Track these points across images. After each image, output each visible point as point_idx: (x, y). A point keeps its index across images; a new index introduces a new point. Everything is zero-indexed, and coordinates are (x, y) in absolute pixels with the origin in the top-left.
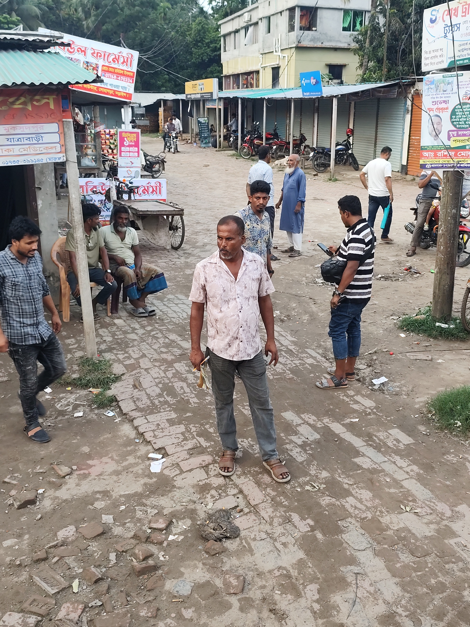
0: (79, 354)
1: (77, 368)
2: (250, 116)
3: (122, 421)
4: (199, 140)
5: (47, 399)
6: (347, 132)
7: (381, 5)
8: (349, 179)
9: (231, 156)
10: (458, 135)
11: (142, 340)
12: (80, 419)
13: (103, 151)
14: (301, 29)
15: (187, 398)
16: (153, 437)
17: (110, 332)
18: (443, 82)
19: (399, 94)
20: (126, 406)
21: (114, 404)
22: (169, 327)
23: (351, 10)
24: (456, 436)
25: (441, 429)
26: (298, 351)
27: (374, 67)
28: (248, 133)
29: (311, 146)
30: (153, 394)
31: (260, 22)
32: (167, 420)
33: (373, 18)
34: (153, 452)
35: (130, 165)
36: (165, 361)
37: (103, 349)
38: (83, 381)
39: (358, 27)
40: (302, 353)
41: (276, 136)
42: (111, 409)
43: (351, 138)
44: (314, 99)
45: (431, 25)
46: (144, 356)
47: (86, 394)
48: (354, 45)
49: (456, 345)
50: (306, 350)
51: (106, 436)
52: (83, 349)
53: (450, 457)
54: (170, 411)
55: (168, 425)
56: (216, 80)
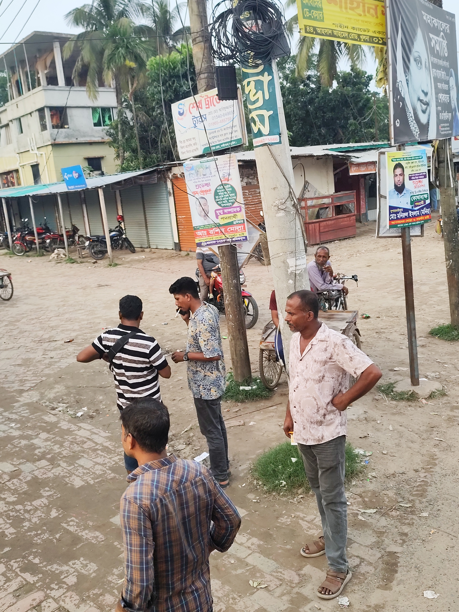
2: (17, 214)
6: (118, 219)
7: (126, 102)
8: (128, 262)
9: (4, 255)
10: (224, 213)
14: (54, 127)
18: (202, 167)
19: (159, 179)
23: (99, 107)
24: (284, 496)
25: (269, 492)
27: (130, 157)
28: (18, 230)
29: (85, 236)
31: (10, 123)
33: (120, 113)
39: (108, 122)
41: (47, 230)
43: (122, 223)
44: (80, 192)
45: (180, 117)
48: (107, 139)
49: (262, 404)
53: (283, 520)
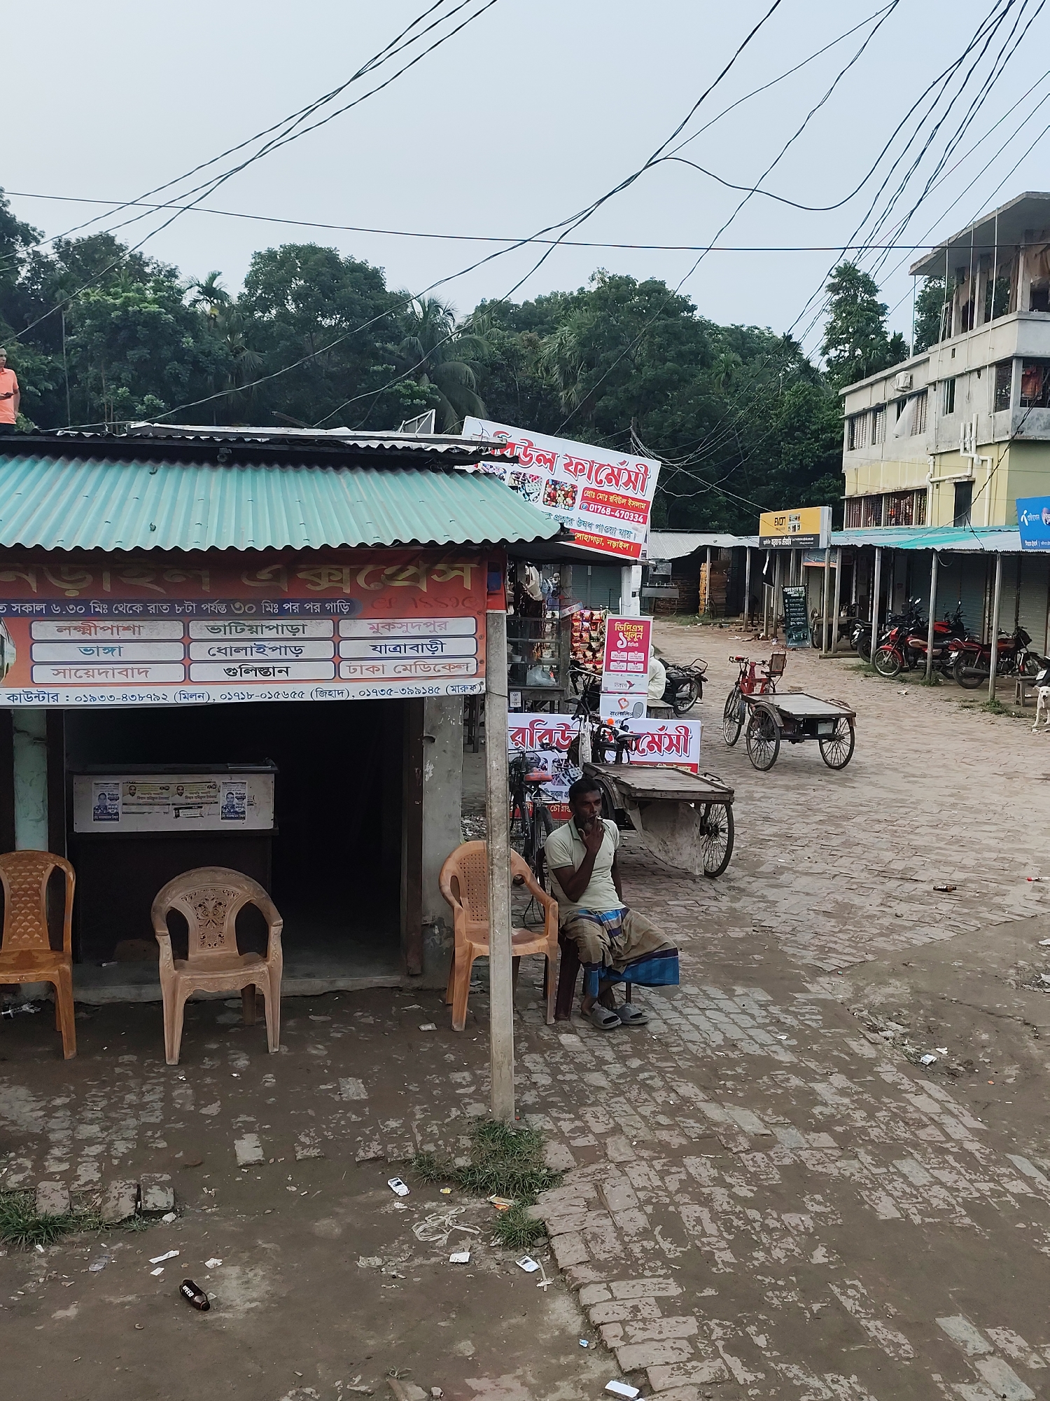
0: (476, 1109)
1: (468, 1144)
2: (900, 585)
3: (554, 1290)
4: (784, 631)
5: (396, 1210)
9: (853, 669)
11: (618, 1091)
12: (463, 1268)
13: (575, 654)
14: (1023, 404)
15: (708, 1248)
16: (622, 1339)
17: (547, 1064)
20: (568, 1252)
21: (541, 1241)
22: (680, 1063)
26: (987, 1158)
28: (895, 621)
29: (1041, 656)
30: (631, 1228)
31: (931, 390)
32: (658, 1299)
34: (618, 1379)
35: (625, 688)
36: (663, 1147)
37: (530, 1102)
38: (478, 1177)
40: (997, 1163)
41: (959, 630)
42: (533, 1253)
46: (617, 1130)
47: (482, 1209)
50: (1009, 1156)
51: (513, 1321)
52: (486, 1098)
54: (666, 1277)
55: (657, 1313)
56: (826, 511)
